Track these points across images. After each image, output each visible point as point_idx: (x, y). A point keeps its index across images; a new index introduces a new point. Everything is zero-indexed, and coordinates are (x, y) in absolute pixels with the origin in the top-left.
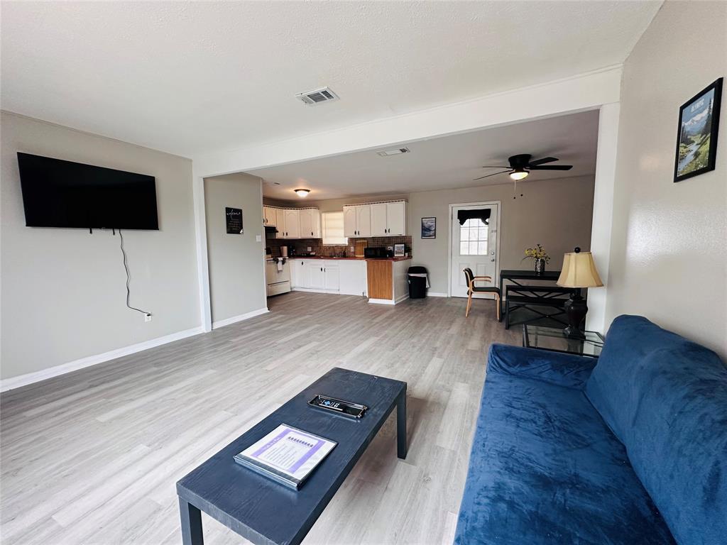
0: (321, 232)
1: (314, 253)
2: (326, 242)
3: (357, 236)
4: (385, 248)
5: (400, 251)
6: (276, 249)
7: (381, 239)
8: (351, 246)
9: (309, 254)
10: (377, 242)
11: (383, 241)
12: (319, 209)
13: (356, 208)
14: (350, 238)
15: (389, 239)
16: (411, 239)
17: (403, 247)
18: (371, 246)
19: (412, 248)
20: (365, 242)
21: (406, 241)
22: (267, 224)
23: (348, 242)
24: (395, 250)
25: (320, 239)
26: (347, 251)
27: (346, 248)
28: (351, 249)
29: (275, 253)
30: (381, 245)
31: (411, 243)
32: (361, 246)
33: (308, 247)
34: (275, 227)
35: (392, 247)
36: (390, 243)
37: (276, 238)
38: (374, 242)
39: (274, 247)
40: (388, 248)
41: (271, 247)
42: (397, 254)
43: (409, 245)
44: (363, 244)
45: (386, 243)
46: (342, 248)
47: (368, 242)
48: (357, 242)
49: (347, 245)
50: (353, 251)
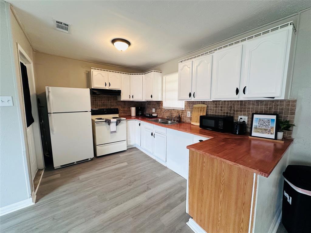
0: (162, 95)
1: (155, 115)
2: (166, 105)
3: (193, 99)
4: (232, 118)
5: (264, 127)
6: (126, 109)
7: (228, 105)
8: (187, 111)
9: (151, 115)
10: (221, 107)
11: (231, 107)
12: (161, 72)
13: (193, 61)
14: (187, 102)
15: (241, 105)
16: (295, 106)
17: (273, 120)
18: (213, 113)
19: (295, 123)
20: (204, 107)
21: (282, 109)
22: (109, 87)
23: (185, 106)
24: (255, 124)
25: (161, 101)
26: (184, 117)
27: (182, 113)
28: (188, 114)
29: (125, 112)
30: (227, 113)
31: (293, 113)
32: (198, 112)
33: (153, 109)
34: (121, 90)
35: (248, 118)
36: (245, 111)
37: (122, 100)
38: (216, 107)
39: (125, 107)
40: (241, 118)
41: (122, 107)
42: (258, 132)
43: (287, 116)
44: (201, 109)
45: (237, 111)
46: (179, 112)
47: (207, 107)
48: (195, 106)
49: (184, 109)
50: (189, 116)
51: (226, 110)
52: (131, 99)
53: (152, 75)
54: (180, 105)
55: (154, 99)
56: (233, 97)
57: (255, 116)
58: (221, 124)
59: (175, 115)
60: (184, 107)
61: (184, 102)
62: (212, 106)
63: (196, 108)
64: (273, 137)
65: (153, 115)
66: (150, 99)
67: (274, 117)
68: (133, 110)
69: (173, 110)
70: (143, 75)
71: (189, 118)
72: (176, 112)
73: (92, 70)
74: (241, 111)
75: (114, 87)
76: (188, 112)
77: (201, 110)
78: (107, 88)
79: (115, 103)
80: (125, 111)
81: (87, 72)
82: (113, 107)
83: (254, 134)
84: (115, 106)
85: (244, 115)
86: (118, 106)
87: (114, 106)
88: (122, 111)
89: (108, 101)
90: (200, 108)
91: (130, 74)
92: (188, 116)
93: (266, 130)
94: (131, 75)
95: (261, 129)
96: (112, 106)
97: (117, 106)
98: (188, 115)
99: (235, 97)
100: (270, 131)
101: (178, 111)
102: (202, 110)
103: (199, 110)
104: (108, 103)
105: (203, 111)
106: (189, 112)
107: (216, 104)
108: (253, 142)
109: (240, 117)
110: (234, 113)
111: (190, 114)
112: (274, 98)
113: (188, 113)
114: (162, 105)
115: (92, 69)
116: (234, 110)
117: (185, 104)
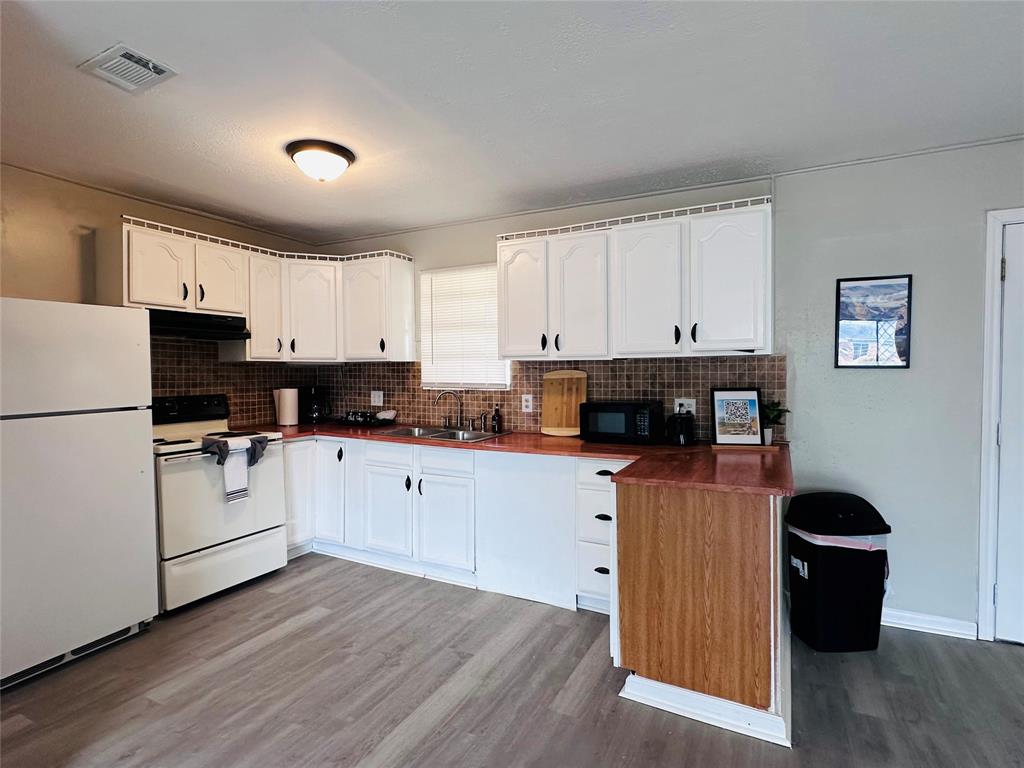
0: (417, 341)
1: (388, 415)
2: (433, 376)
3: (552, 354)
4: (661, 403)
5: (738, 420)
6: (254, 397)
7: (646, 369)
8: (522, 393)
9: (373, 416)
10: (629, 378)
11: (654, 377)
12: (410, 260)
13: (547, 243)
14: (521, 363)
15: (678, 369)
16: (783, 369)
17: (752, 402)
18: (606, 393)
19: (788, 406)
20: (577, 379)
21: (763, 377)
22: (201, 305)
23: (514, 377)
24: (719, 414)
25: (413, 363)
26: (509, 413)
27: (503, 400)
28: (524, 404)
29: (248, 411)
30: (645, 393)
31: (782, 386)
32: (563, 395)
33: (373, 393)
34: (244, 319)
35: (697, 403)
36: (687, 385)
37: (248, 359)
38: (614, 377)
39: (248, 391)
40: (681, 405)
41: (235, 391)
42: (729, 432)
43: (774, 393)
44: (570, 386)
45: (670, 385)
46: (490, 398)
47: (589, 378)
48: (547, 376)
49: (508, 389)
50: (530, 410)
51: (641, 385)
52: (286, 356)
53: (383, 268)
54: (497, 375)
55: (392, 355)
56: (666, 348)
57: (718, 395)
58: (644, 422)
59: (474, 410)
60: (508, 382)
61: (508, 362)
62: (600, 377)
63: (552, 382)
64: (757, 440)
65: (382, 415)
66: (373, 354)
67: (753, 395)
68: (289, 399)
69: (467, 392)
70: (338, 264)
71: (528, 414)
72: (477, 399)
73: (126, 227)
74: (679, 386)
75: (218, 303)
76: (524, 397)
77: (570, 389)
78: (190, 306)
79: (208, 370)
80: (247, 404)
81: (85, 232)
82: (197, 391)
83: (721, 439)
84: (208, 385)
85: (688, 395)
86: (222, 384)
87: (202, 385)
88: (236, 404)
89: (179, 363)
90: (566, 381)
91: (281, 256)
92: (524, 410)
93: (742, 426)
94: (285, 259)
95: (733, 425)
96: (195, 386)
97: (216, 385)
98: (527, 407)
99: (671, 351)
100: (750, 427)
101: (486, 396)
102: (574, 390)
103: (563, 388)
104: (180, 371)
105: (577, 389)
106: (530, 397)
107: (613, 370)
108: (721, 458)
109: (678, 401)
110: (662, 393)
111: (530, 404)
112: (752, 351)
113: (527, 401)
114: (418, 377)
115: (128, 221)
116: (662, 385)
117: (514, 370)
